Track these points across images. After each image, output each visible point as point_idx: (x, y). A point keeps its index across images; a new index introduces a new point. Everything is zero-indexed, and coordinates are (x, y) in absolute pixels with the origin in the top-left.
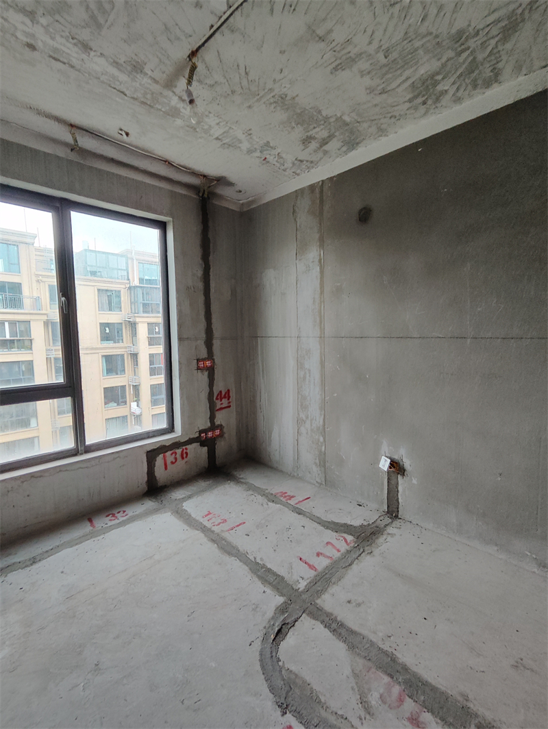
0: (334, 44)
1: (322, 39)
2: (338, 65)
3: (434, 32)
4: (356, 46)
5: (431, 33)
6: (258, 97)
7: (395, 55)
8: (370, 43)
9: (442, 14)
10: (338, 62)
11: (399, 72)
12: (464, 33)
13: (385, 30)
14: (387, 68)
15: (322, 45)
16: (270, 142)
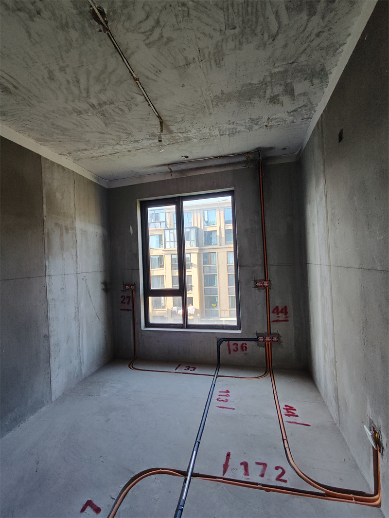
0: (196, 59)
1: (188, 64)
2: (216, 61)
4: (208, 48)
6: (206, 108)
8: (211, 37)
10: (213, 62)
13: (207, 25)
14: (248, 30)
15: (192, 66)
16: (251, 117)
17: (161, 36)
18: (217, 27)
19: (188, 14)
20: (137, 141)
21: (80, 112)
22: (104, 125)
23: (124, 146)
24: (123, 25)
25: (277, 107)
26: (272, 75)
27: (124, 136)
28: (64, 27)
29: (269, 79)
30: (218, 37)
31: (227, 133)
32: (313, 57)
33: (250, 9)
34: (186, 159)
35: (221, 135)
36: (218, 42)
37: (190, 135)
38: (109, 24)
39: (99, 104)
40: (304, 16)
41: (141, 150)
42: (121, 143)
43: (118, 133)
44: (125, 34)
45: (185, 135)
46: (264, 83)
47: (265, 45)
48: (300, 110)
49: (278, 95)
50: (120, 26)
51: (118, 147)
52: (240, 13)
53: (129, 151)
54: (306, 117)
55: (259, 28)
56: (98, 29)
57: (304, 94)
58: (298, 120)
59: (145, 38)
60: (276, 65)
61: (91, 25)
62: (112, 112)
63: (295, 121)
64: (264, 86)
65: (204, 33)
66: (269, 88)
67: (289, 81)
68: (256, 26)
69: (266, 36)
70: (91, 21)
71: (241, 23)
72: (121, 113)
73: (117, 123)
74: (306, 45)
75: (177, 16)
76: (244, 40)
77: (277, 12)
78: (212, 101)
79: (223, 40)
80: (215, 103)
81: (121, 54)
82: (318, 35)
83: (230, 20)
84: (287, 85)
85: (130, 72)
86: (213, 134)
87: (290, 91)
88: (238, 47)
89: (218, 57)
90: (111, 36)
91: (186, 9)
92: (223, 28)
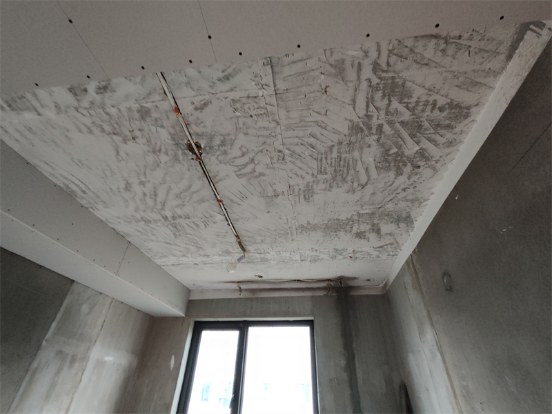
0: (286, 193)
1: (276, 195)
2: (305, 197)
3: (333, 143)
4: (298, 185)
5: (333, 146)
6: (290, 234)
7: (330, 170)
8: (303, 178)
9: (319, 136)
10: (302, 197)
11: (352, 172)
12: (358, 125)
13: (300, 168)
14: (339, 178)
15: (281, 197)
16: (336, 247)
17: (254, 171)
18: (310, 172)
19: (283, 159)
20: (207, 256)
21: (149, 221)
22: (173, 236)
23: (191, 259)
24: (217, 158)
25: (363, 242)
26: (359, 215)
27: (193, 249)
28: (156, 151)
29: (356, 218)
30: (309, 178)
31: (309, 259)
32: (399, 206)
33: (342, 163)
34: (259, 279)
35: (302, 260)
36: (309, 183)
37: (268, 256)
38: (203, 155)
39: (174, 218)
40: (392, 174)
41: (210, 265)
42: (189, 255)
43: (187, 246)
44: (217, 164)
45: (262, 256)
46: (350, 220)
47: (354, 191)
48: (385, 247)
49: (365, 232)
50: (213, 158)
51: (183, 259)
52: (333, 165)
53: (195, 264)
54: (391, 253)
55: (349, 178)
56: (190, 158)
57: (390, 234)
58: (384, 256)
59: (237, 170)
60: (364, 208)
61: (184, 154)
62: (186, 226)
63: (380, 256)
64: (351, 223)
65: (297, 174)
66: (356, 224)
67: (376, 222)
68: (347, 176)
69: (356, 185)
70: (186, 151)
71: (333, 171)
72: (195, 227)
73: (189, 236)
74: (393, 196)
75: (271, 158)
76: (334, 184)
77: (367, 168)
78: (297, 229)
79: (314, 182)
80: (299, 231)
81: (209, 179)
82: (404, 190)
83: (323, 168)
84: (373, 225)
85: (215, 194)
86: (294, 258)
87: (376, 230)
88: (328, 188)
89: (308, 194)
90: (202, 164)
91: (281, 155)
92: (315, 173)
